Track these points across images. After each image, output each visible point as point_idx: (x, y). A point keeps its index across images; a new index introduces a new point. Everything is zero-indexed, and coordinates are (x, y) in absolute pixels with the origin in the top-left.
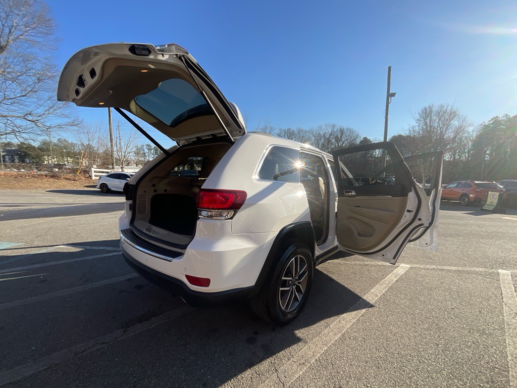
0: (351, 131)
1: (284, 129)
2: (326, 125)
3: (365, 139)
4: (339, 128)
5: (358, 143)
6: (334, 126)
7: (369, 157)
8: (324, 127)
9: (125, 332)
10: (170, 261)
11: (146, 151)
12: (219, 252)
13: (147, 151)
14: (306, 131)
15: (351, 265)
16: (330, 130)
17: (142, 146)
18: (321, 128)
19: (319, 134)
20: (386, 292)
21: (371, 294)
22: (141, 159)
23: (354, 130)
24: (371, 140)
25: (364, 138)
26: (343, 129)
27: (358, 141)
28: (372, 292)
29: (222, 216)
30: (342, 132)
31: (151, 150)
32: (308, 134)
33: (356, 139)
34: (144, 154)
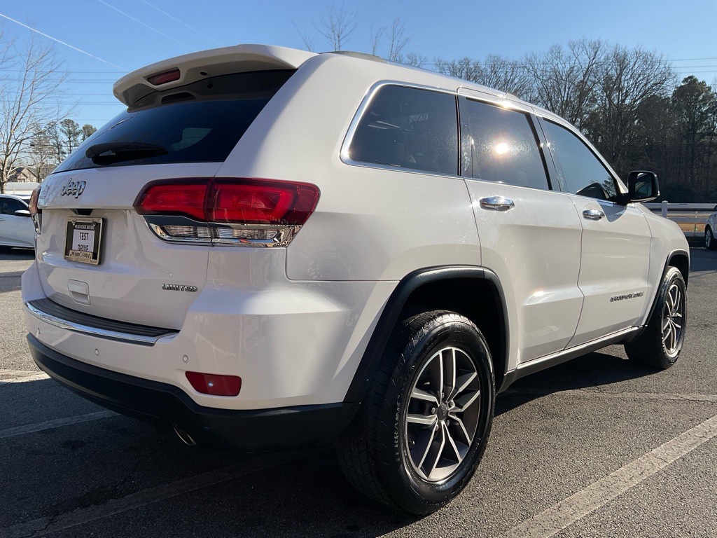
0: (648, 61)
1: (450, 61)
2: (572, 46)
3: (691, 81)
4: (610, 52)
5: (670, 94)
6: (596, 48)
7: (703, 135)
8: (566, 51)
9: (52, 522)
10: (152, 345)
11: (63, 137)
12: (259, 316)
13: (66, 139)
14: (514, 66)
15: (610, 399)
16: (584, 60)
17: (52, 125)
18: (557, 52)
19: (555, 71)
20: (691, 453)
21: (651, 457)
22: (50, 162)
23: (657, 56)
24: (708, 84)
25: (686, 80)
26: (625, 55)
27: (669, 90)
28: (653, 454)
29: (264, 238)
30: (622, 62)
31: (77, 134)
32: (520, 73)
33: (661, 83)
34: (59, 146)
